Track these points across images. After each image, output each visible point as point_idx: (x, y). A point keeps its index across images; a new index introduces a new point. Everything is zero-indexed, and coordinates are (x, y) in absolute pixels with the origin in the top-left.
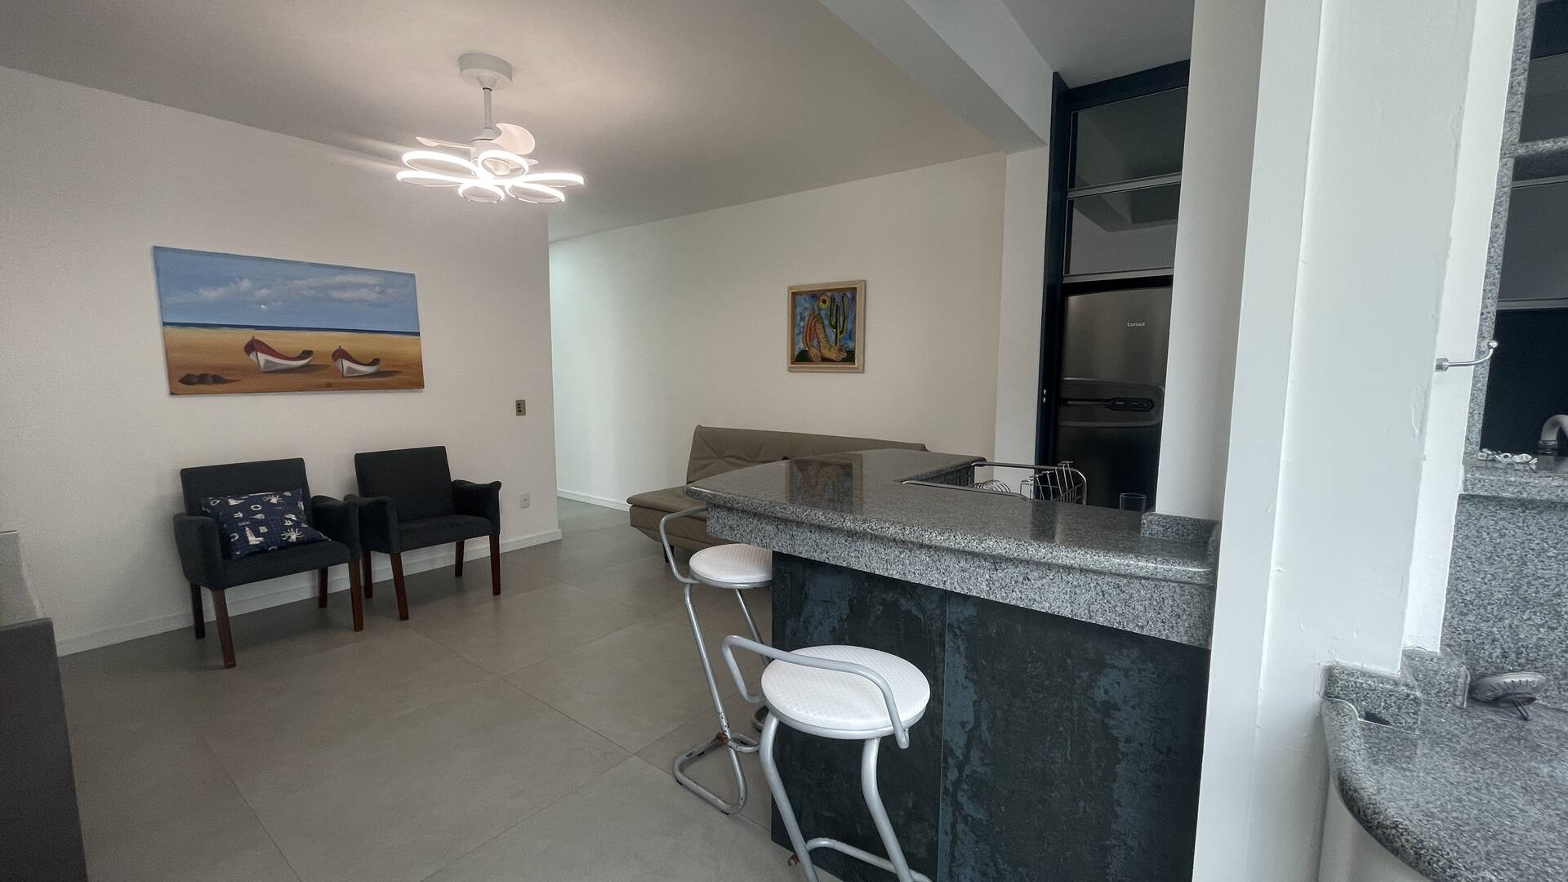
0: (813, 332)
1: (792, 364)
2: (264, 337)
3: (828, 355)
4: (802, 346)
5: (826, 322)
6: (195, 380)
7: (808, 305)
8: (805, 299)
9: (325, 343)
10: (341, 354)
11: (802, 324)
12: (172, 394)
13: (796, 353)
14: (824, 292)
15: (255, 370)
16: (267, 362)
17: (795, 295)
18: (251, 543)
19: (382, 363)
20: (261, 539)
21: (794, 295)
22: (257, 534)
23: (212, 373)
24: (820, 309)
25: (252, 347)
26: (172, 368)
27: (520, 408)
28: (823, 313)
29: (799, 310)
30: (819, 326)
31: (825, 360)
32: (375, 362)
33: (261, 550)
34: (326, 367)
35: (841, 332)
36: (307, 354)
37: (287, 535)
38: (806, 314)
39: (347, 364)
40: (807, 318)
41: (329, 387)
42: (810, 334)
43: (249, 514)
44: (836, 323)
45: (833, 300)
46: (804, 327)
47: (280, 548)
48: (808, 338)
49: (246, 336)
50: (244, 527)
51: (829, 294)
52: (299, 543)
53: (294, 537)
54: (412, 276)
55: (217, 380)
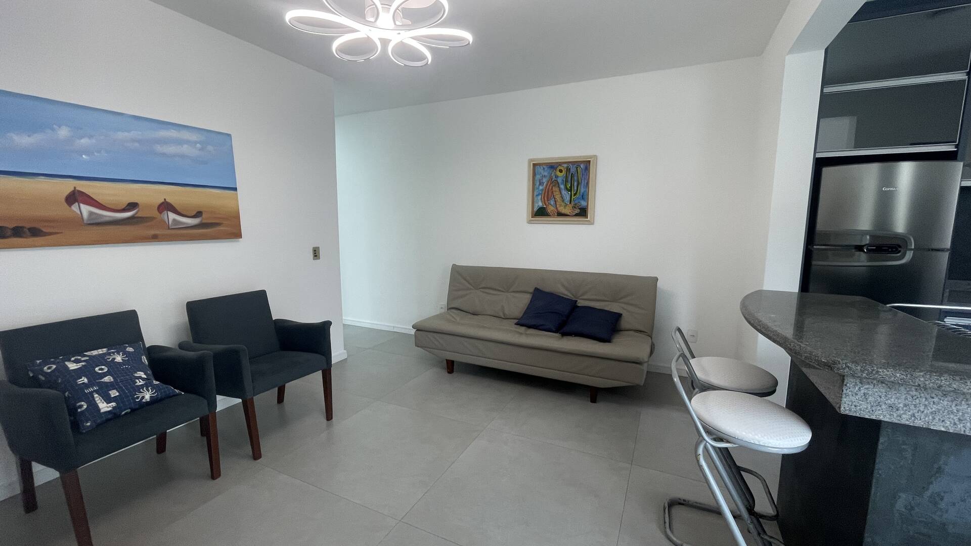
0: (550, 193)
1: (532, 218)
2: (86, 188)
3: (564, 211)
4: (540, 204)
5: (562, 187)
6: (9, 233)
7: (546, 174)
8: (544, 168)
9: (149, 195)
10: (166, 206)
11: (541, 188)
13: (535, 209)
14: (560, 164)
15: (78, 223)
16: (91, 213)
17: (536, 166)
18: (102, 411)
19: (204, 216)
20: (114, 404)
21: (534, 165)
22: (108, 400)
23: (28, 226)
24: (557, 177)
25: (74, 198)
27: (316, 254)
28: (560, 180)
29: (538, 177)
30: (556, 189)
31: (560, 214)
32: (198, 214)
33: (113, 416)
34: (152, 219)
35: (575, 194)
36: (132, 206)
37: (141, 395)
38: (545, 180)
39: (172, 216)
40: (545, 184)
41: (155, 238)
42: (548, 195)
43: (94, 378)
44: (571, 187)
45: (568, 170)
46: (542, 190)
47: (133, 410)
48: (546, 199)
49: (68, 186)
50: (91, 393)
51: (565, 166)
52: (153, 401)
53: (147, 396)
54: (229, 135)
55: (35, 232)
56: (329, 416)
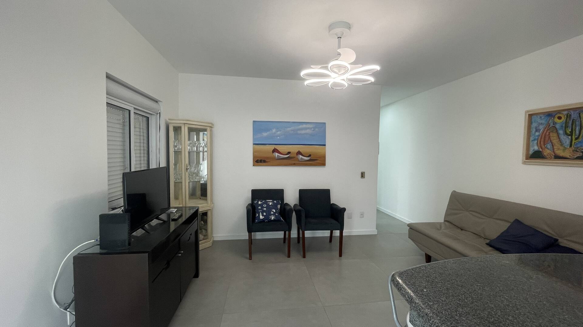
0: (547, 138)
1: (526, 160)
2: (278, 147)
3: (561, 153)
4: (536, 148)
5: (561, 132)
6: (259, 161)
7: (543, 122)
8: (541, 117)
9: (294, 149)
10: (299, 153)
11: (537, 134)
12: (253, 166)
13: (531, 152)
14: (559, 112)
15: (274, 159)
16: (278, 156)
17: (531, 117)
18: (260, 218)
19: (312, 156)
20: (264, 217)
21: (530, 116)
22: (263, 215)
23: (263, 159)
24: (555, 123)
25: (275, 151)
26: (254, 157)
27: (363, 175)
28: (558, 126)
29: (534, 125)
30: (554, 136)
31: (557, 157)
32: (310, 156)
33: (263, 221)
34: (294, 157)
35: (576, 139)
36: (289, 153)
37: (271, 217)
38: (541, 128)
39: (301, 156)
40: (541, 130)
41: (294, 165)
42: (545, 139)
43: (263, 207)
44: (572, 132)
45: (568, 116)
46: (539, 136)
47: (269, 221)
48: (542, 143)
49: (273, 147)
50: (260, 212)
51: (565, 113)
52: (274, 220)
53: (273, 218)
54: (325, 123)
55: (265, 161)
56: (340, 255)
